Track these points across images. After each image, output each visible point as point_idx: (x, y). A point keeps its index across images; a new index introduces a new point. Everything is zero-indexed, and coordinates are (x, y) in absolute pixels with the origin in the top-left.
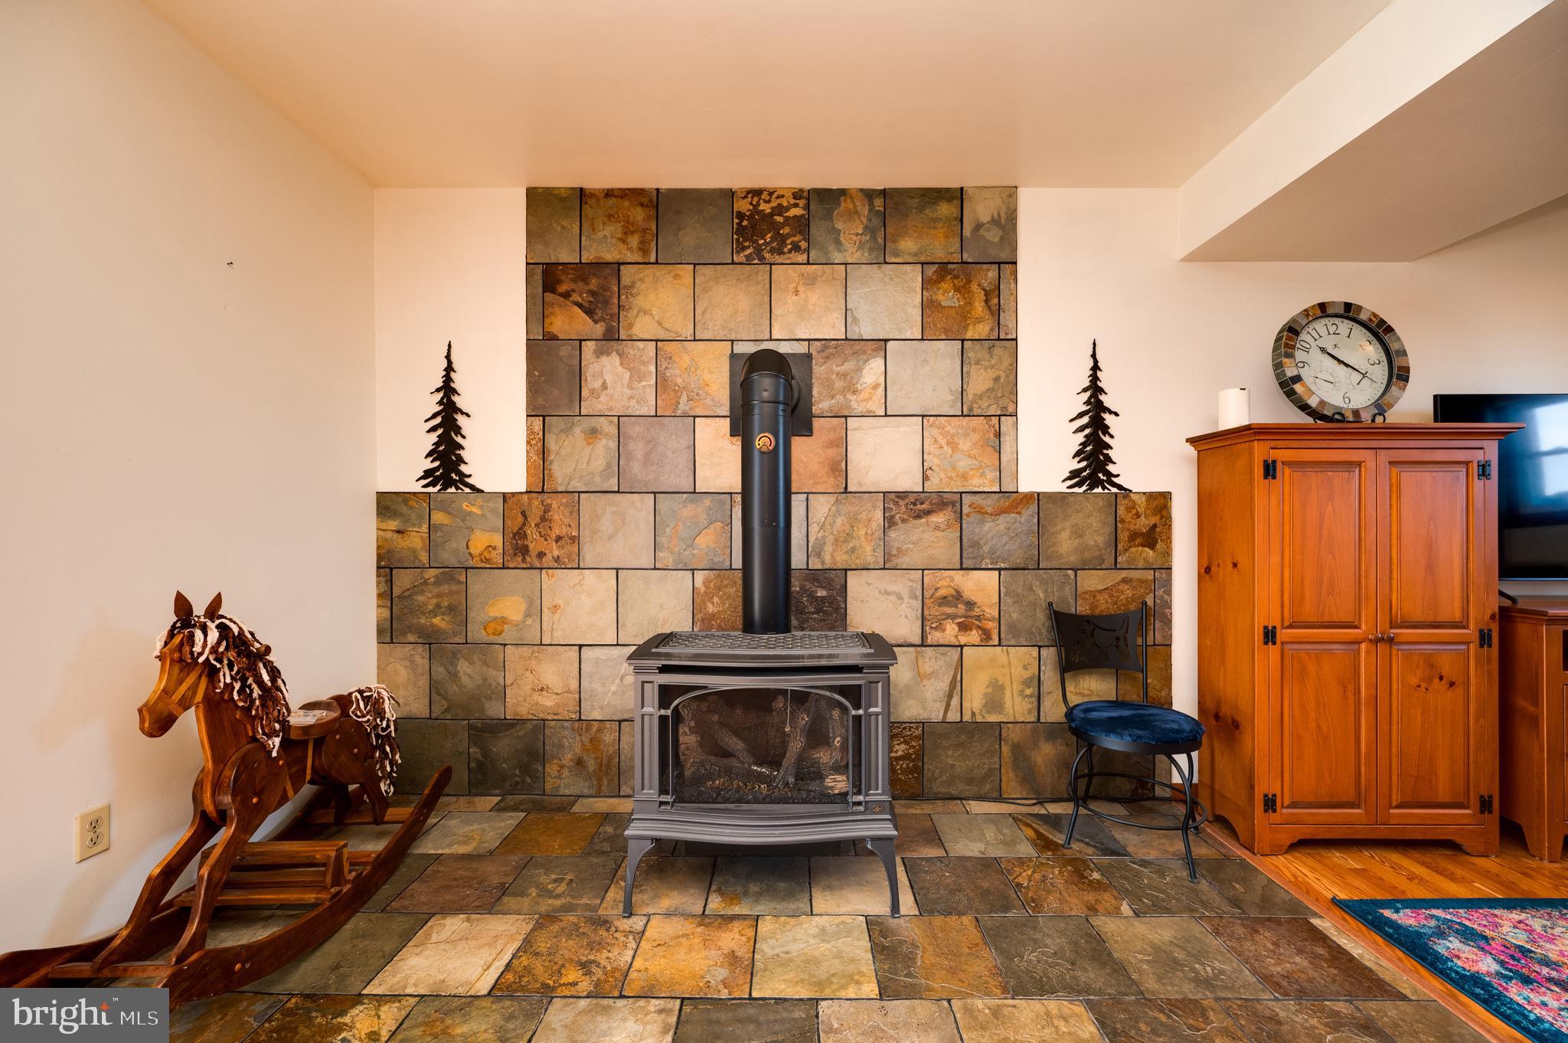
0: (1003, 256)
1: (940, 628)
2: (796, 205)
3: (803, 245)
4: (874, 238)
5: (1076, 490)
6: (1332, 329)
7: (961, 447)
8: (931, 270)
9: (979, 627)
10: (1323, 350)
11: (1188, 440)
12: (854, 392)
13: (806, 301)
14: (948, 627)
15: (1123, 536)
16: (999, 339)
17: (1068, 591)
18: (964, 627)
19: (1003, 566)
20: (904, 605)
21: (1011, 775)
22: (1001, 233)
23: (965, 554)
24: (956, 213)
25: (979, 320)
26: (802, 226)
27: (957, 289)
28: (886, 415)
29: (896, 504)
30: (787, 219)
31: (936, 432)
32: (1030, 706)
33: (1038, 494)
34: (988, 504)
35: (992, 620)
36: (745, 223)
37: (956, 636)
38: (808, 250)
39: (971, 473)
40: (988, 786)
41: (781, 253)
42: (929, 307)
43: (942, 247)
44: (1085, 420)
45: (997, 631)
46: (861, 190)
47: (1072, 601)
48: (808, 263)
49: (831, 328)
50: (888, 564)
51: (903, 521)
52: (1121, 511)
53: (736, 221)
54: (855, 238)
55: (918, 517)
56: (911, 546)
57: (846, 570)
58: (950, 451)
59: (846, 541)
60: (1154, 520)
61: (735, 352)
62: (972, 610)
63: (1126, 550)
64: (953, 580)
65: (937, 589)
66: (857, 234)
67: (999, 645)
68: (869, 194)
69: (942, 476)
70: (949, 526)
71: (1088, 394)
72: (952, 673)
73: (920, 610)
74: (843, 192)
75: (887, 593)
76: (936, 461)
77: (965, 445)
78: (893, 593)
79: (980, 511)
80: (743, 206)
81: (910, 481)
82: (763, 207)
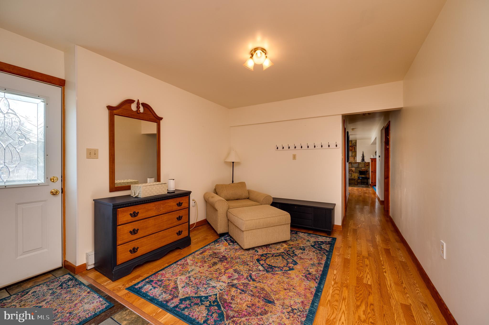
0: (356, 145)
1: (350, 172)
5: (362, 162)
11: (369, 159)
15: (365, 165)
16: (355, 151)
17: (361, 169)
18: (352, 172)
19: (355, 167)
24: (351, 142)
27: (351, 148)
32: (358, 177)
33: (358, 162)
39: (352, 161)
40: (354, 183)
43: (350, 145)
44: (362, 157)
45: (355, 172)
60: (368, 164)
65: (350, 169)
72: (351, 175)
79: (353, 163)
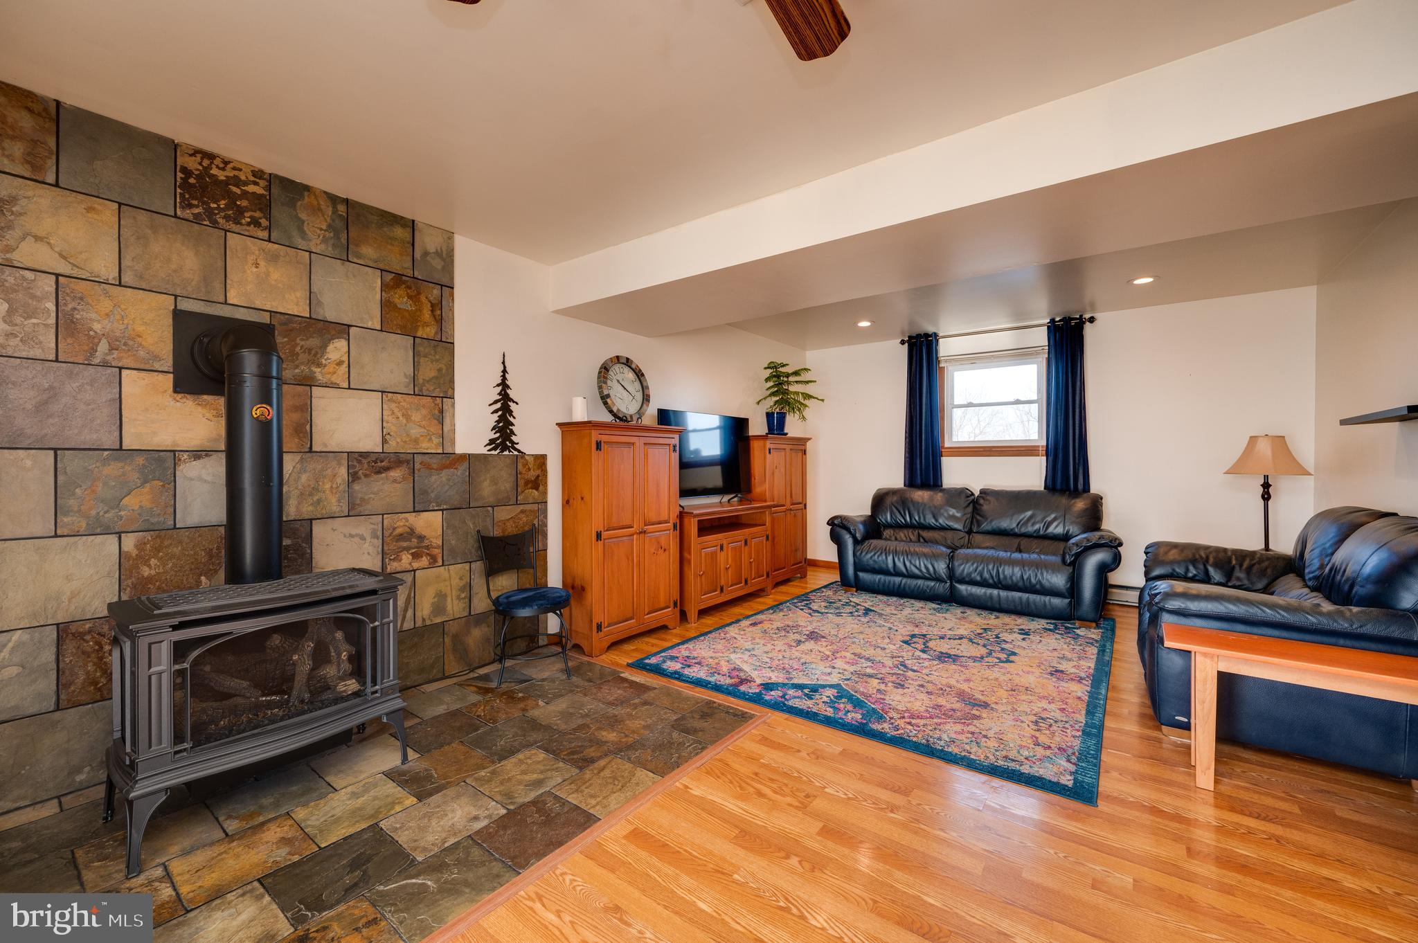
0: (444, 281)
1: (398, 559)
2: (255, 183)
3: (264, 222)
4: (337, 237)
5: (493, 452)
6: (622, 370)
7: (413, 418)
8: (389, 277)
9: (428, 554)
10: (618, 381)
11: (557, 424)
12: (319, 365)
13: (268, 274)
14: (404, 557)
15: (521, 483)
16: (441, 341)
17: (489, 521)
18: (416, 556)
19: (445, 507)
20: (367, 545)
21: (451, 657)
22: (443, 263)
23: (416, 501)
24: (408, 237)
25: (426, 325)
26: (264, 204)
27: (410, 297)
28: (349, 388)
29: (359, 462)
30: (245, 193)
31: (393, 406)
32: (464, 605)
33: (469, 455)
34: (434, 462)
35: (437, 547)
36: (192, 181)
37: (410, 564)
38: (269, 229)
39: (421, 438)
40: (435, 671)
41: (238, 223)
42: (386, 305)
43: (399, 263)
44: (499, 405)
45: (441, 555)
46: (325, 192)
47: (491, 528)
48: (269, 241)
49: (294, 304)
50: (353, 510)
51: (366, 476)
52: (520, 467)
53: (179, 175)
54: (318, 231)
55: (379, 472)
56: (372, 496)
57: (311, 520)
58: (404, 421)
59: (311, 494)
60: (538, 472)
61: (179, 308)
62: (422, 541)
63: (523, 492)
64: (407, 520)
65: (394, 529)
66: (321, 229)
67: (443, 565)
68: (334, 199)
69: (399, 440)
70: (404, 479)
71: (500, 388)
72: (407, 593)
73: (381, 547)
74: (307, 188)
75: (351, 536)
76: (393, 428)
77: (416, 416)
78: (357, 535)
79: (428, 467)
80: (193, 164)
81: (371, 443)
82: (214, 171)
